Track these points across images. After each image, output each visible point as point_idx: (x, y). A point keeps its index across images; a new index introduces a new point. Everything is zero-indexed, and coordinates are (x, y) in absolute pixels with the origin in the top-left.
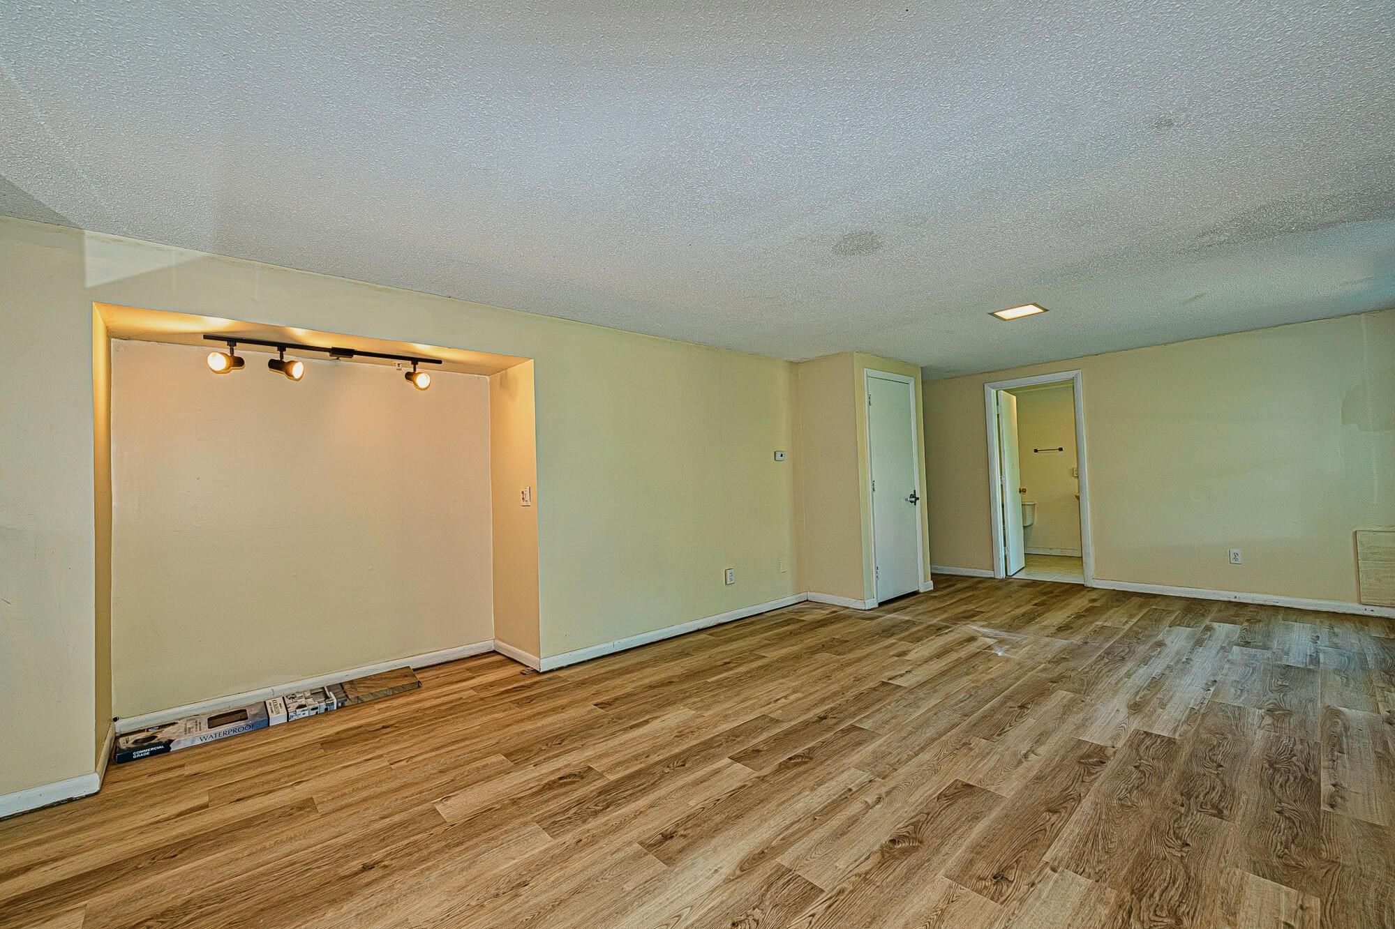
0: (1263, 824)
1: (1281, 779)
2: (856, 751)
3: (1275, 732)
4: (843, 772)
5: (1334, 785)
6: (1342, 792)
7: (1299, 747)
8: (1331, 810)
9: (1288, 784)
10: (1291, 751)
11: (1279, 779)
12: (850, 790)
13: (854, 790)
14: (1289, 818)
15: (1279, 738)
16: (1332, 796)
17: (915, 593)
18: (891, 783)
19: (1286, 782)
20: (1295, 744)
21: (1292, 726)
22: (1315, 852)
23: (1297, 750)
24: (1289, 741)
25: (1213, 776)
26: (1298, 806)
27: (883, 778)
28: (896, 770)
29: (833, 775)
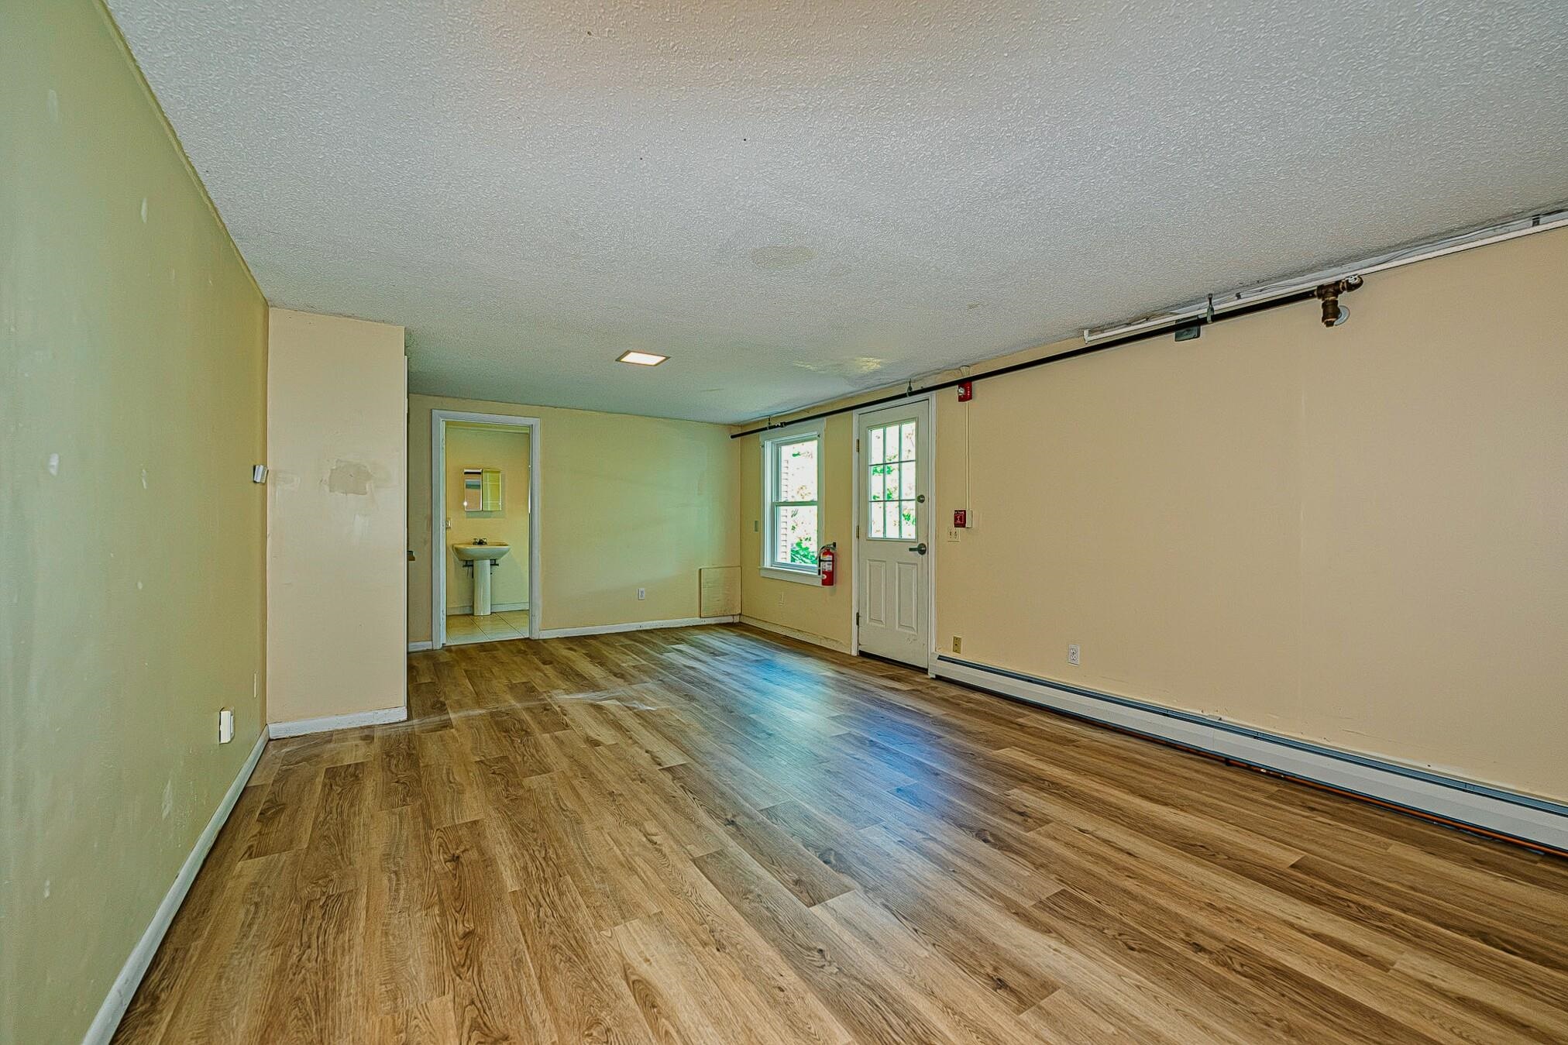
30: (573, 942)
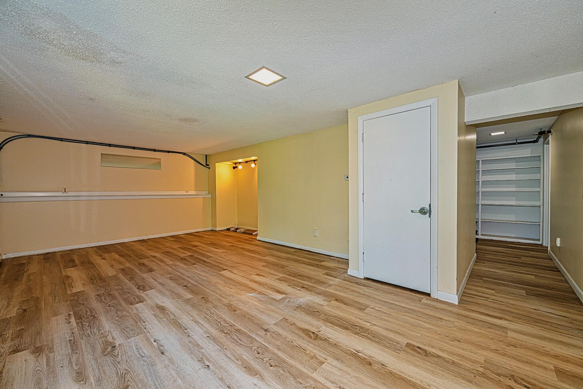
0: (86, 299)
1: (88, 314)
3: (102, 333)
5: (70, 322)
6: (67, 321)
7: (89, 331)
8: (69, 313)
9: (85, 313)
10: (90, 327)
11: (89, 313)
14: (80, 304)
15: (99, 331)
16: (70, 318)
17: (429, 295)
19: (86, 314)
20: (91, 331)
21: (97, 342)
22: (71, 301)
23: (89, 329)
24: (94, 332)
25: (108, 302)
26: (79, 309)
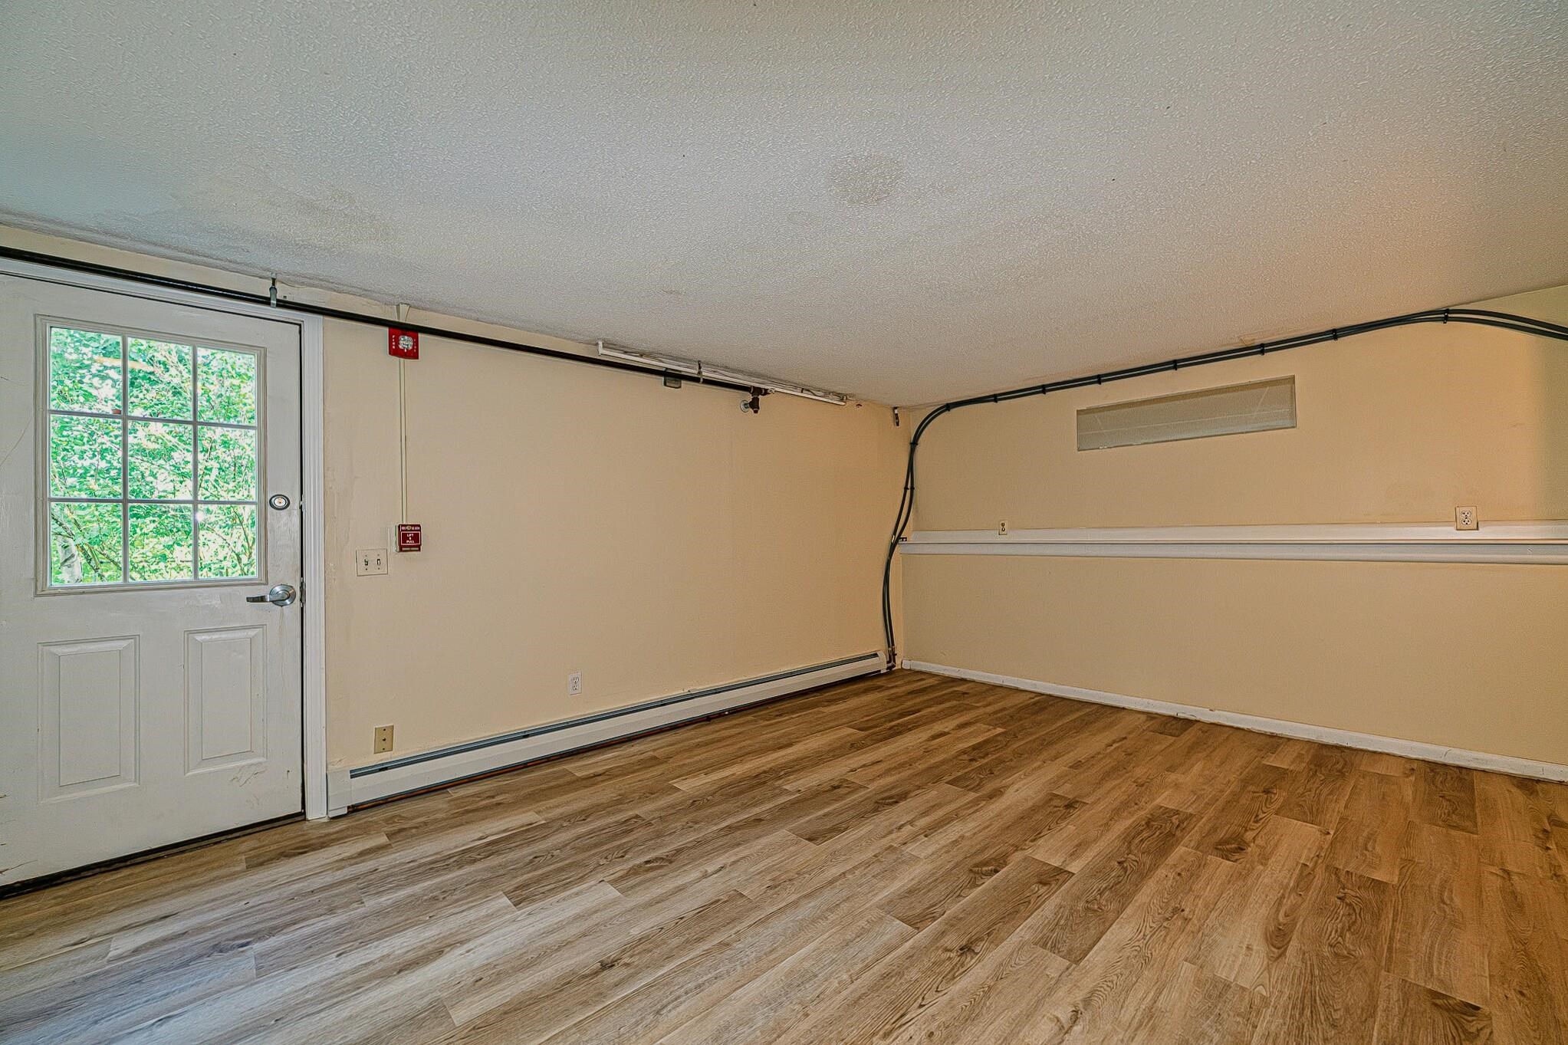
2: (917, 880)
4: (933, 854)
12: (926, 836)
13: (922, 836)
18: (885, 842)
27: (891, 846)
28: (875, 856)
29: (943, 851)
30: (1308, 1012)
